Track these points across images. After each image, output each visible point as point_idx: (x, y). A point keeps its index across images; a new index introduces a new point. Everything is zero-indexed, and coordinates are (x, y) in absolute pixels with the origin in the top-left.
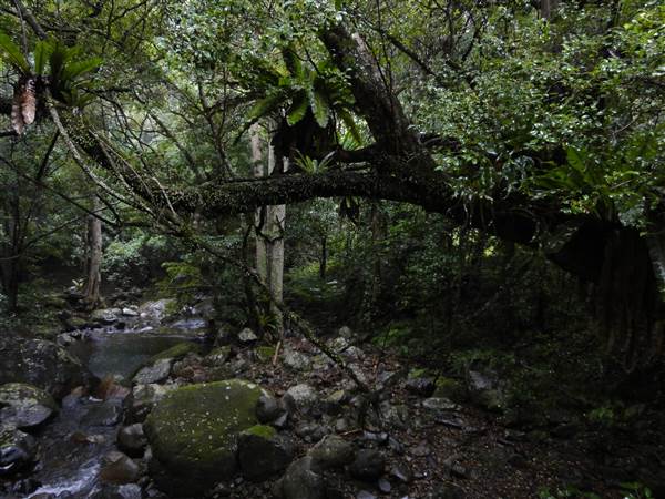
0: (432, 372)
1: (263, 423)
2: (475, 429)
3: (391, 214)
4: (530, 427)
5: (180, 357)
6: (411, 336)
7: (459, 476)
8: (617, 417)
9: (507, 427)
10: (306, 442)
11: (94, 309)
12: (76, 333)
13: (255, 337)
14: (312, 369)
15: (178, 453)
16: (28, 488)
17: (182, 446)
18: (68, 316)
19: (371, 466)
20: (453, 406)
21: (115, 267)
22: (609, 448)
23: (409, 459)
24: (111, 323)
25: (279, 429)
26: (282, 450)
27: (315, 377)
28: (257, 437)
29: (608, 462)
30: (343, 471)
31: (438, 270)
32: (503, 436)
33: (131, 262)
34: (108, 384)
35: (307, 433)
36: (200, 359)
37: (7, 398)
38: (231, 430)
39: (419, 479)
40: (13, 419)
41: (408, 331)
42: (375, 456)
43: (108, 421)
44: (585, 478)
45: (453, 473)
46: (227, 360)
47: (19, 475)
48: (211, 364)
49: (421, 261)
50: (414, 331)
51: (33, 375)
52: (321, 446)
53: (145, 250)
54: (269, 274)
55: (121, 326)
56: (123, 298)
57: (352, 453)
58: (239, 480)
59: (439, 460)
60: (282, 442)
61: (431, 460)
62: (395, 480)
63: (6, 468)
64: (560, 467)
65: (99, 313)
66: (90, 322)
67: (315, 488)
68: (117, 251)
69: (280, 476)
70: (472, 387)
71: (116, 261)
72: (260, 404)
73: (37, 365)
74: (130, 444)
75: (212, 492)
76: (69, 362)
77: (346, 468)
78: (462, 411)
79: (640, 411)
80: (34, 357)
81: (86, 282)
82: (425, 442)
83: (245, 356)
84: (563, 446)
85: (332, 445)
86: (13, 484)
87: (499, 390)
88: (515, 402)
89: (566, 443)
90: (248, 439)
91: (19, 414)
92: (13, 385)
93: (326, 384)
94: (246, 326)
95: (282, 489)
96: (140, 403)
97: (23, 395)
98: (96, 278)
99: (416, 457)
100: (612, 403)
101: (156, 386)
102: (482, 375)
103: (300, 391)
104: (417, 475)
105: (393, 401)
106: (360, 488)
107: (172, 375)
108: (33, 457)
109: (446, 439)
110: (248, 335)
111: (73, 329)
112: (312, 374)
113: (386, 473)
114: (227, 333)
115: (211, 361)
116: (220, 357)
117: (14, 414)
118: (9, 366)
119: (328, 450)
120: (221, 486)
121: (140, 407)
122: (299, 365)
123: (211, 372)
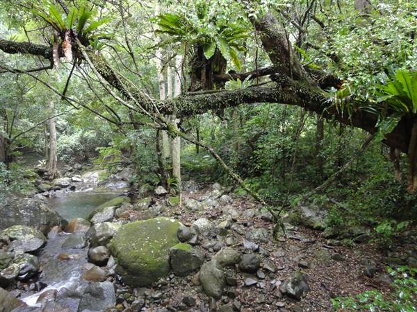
0: (276, 208)
1: (182, 242)
2: (308, 240)
3: (245, 113)
4: (342, 237)
5: (119, 205)
6: (259, 188)
7: (304, 267)
8: (393, 229)
9: (328, 238)
10: (211, 252)
11: (55, 178)
12: (46, 193)
13: (165, 191)
14: (203, 209)
15: (134, 262)
16: (39, 287)
17: (136, 257)
18: (39, 184)
19: (252, 264)
20: (293, 227)
21: (64, 151)
22: (390, 247)
23: (273, 259)
24: (66, 187)
25: (193, 245)
26: (197, 257)
27: (207, 214)
28: (181, 250)
29: (390, 255)
30: (235, 268)
31: (279, 146)
32: (326, 243)
33: (74, 148)
34: (74, 223)
35: (210, 247)
36: (131, 206)
37: (15, 235)
38: (164, 246)
39: (281, 270)
40: (20, 247)
41: (258, 184)
42: (254, 258)
43: (80, 246)
44: (378, 264)
45: (300, 266)
46: (150, 206)
47: (31, 280)
48: (139, 209)
49: (268, 141)
50: (261, 184)
51: (26, 220)
52: (221, 254)
53: (83, 140)
54: (171, 152)
55: (73, 188)
56: (71, 171)
57: (239, 257)
58: (172, 276)
59: (291, 258)
60: (196, 252)
61: (285, 259)
62: (267, 271)
63: (23, 276)
64: (363, 259)
65: (58, 181)
66: (53, 186)
67: (220, 278)
68: (65, 141)
69: (197, 272)
70: (303, 216)
72: (180, 231)
73: (28, 214)
74: (98, 258)
75: (157, 283)
76: (48, 211)
77: (237, 266)
78: (298, 230)
79: (406, 225)
80: (26, 209)
81: (48, 161)
82: (281, 249)
83: (161, 203)
84: (362, 247)
85: (227, 253)
86: (29, 286)
87: (320, 216)
88: (332, 223)
89: (364, 246)
90: (176, 252)
91: (24, 244)
92: (17, 227)
93: (213, 218)
94: (159, 185)
95: (199, 280)
96: (101, 234)
97: (24, 233)
98: (55, 158)
99: (277, 257)
100: (389, 221)
101: (108, 223)
102: (309, 208)
103: (202, 222)
104: (279, 268)
105: (256, 226)
106: (247, 277)
107: (116, 217)
108: (38, 269)
109: (293, 247)
110: (161, 190)
111: (44, 192)
112: (204, 212)
113: (261, 267)
114: (146, 190)
115: (139, 207)
116: (145, 204)
117: (21, 244)
118: (11, 215)
119: (225, 256)
120: (162, 280)
121: (101, 237)
122: (196, 207)
123: (140, 213)
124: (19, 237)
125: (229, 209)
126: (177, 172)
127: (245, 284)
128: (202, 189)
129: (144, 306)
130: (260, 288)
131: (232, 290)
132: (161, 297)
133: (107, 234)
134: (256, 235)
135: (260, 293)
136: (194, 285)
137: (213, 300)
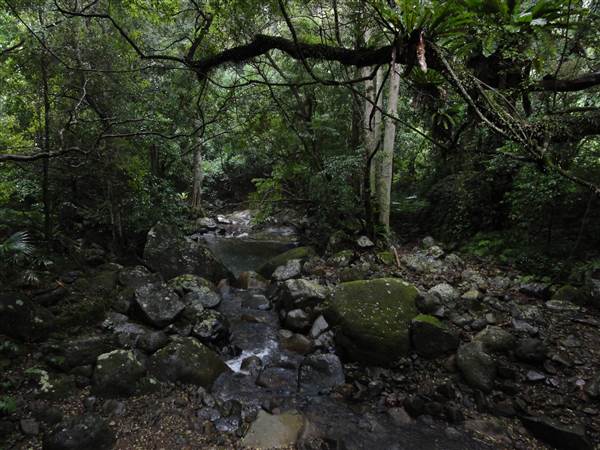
1: (425, 314)
5: (304, 258)
10: (466, 331)
11: (199, 217)
13: (372, 244)
15: (365, 333)
16: (235, 352)
17: (368, 327)
19: (538, 352)
20: (578, 308)
23: (563, 349)
24: (214, 229)
25: (441, 319)
26: (451, 336)
28: (427, 324)
30: (507, 355)
33: (217, 178)
34: (246, 277)
35: (465, 323)
37: (189, 285)
38: (401, 317)
39: (580, 365)
41: (501, 242)
46: (352, 262)
48: (336, 265)
51: (192, 268)
52: (486, 334)
54: (378, 189)
55: (223, 232)
57: (514, 342)
58: (415, 356)
59: (592, 351)
60: (448, 328)
61: (583, 350)
62: (558, 364)
65: (202, 221)
66: (198, 228)
67: (490, 366)
68: (205, 169)
69: (450, 355)
70: (595, 293)
71: (205, 177)
73: (193, 261)
74: (296, 325)
75: (397, 364)
76: (213, 259)
77: (511, 352)
80: (190, 255)
82: (572, 336)
83: (367, 260)
85: (496, 334)
86: (221, 349)
91: (201, 298)
95: (455, 366)
96: (296, 293)
97: (199, 284)
98: (198, 191)
99: (569, 348)
103: (443, 290)
104: (577, 362)
106: (529, 369)
107: (304, 273)
108: (228, 330)
110: (365, 242)
113: (548, 358)
114: (339, 240)
115: (336, 262)
116: (343, 259)
117: (197, 298)
118: (173, 261)
119: (494, 337)
120: (403, 360)
121: (298, 297)
122: (420, 268)
123: (339, 271)
124: (192, 288)
125: (471, 275)
126: (385, 218)
127: (527, 378)
128: (406, 243)
129: (384, 390)
130: (551, 385)
131: (508, 383)
132: (405, 382)
133: (306, 295)
134: (528, 314)
135: (552, 392)
136: (448, 371)
137: (482, 394)
